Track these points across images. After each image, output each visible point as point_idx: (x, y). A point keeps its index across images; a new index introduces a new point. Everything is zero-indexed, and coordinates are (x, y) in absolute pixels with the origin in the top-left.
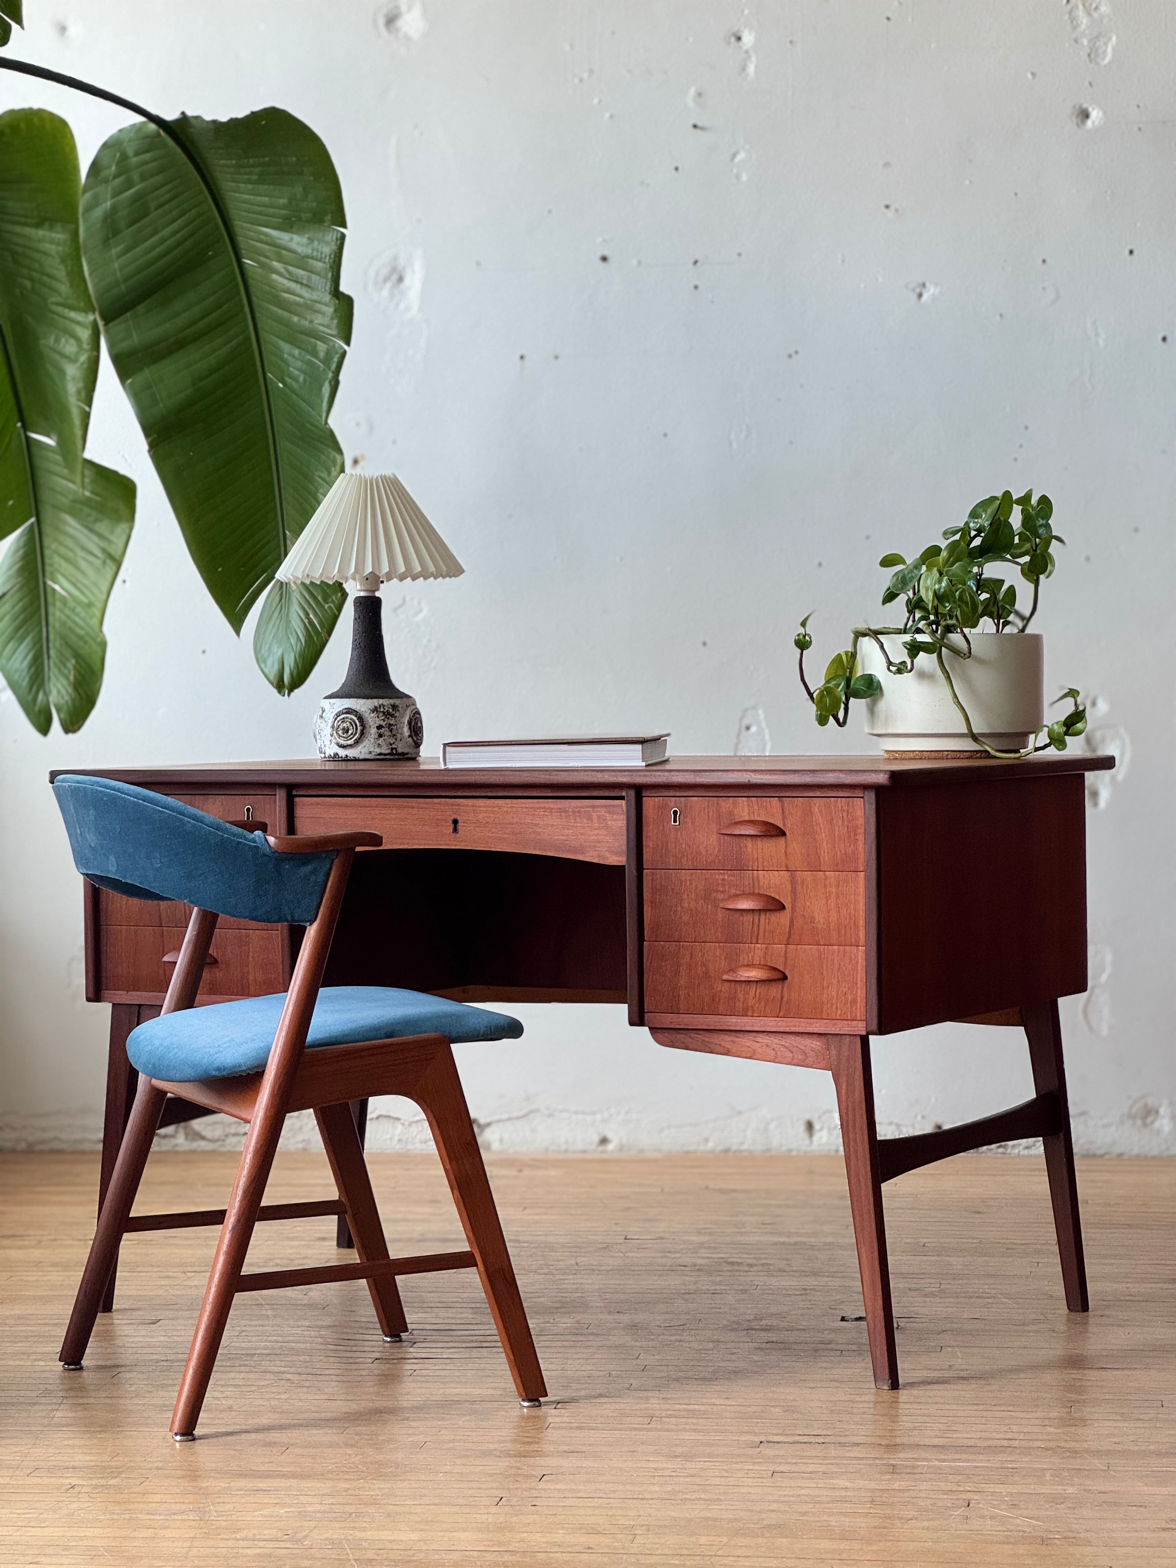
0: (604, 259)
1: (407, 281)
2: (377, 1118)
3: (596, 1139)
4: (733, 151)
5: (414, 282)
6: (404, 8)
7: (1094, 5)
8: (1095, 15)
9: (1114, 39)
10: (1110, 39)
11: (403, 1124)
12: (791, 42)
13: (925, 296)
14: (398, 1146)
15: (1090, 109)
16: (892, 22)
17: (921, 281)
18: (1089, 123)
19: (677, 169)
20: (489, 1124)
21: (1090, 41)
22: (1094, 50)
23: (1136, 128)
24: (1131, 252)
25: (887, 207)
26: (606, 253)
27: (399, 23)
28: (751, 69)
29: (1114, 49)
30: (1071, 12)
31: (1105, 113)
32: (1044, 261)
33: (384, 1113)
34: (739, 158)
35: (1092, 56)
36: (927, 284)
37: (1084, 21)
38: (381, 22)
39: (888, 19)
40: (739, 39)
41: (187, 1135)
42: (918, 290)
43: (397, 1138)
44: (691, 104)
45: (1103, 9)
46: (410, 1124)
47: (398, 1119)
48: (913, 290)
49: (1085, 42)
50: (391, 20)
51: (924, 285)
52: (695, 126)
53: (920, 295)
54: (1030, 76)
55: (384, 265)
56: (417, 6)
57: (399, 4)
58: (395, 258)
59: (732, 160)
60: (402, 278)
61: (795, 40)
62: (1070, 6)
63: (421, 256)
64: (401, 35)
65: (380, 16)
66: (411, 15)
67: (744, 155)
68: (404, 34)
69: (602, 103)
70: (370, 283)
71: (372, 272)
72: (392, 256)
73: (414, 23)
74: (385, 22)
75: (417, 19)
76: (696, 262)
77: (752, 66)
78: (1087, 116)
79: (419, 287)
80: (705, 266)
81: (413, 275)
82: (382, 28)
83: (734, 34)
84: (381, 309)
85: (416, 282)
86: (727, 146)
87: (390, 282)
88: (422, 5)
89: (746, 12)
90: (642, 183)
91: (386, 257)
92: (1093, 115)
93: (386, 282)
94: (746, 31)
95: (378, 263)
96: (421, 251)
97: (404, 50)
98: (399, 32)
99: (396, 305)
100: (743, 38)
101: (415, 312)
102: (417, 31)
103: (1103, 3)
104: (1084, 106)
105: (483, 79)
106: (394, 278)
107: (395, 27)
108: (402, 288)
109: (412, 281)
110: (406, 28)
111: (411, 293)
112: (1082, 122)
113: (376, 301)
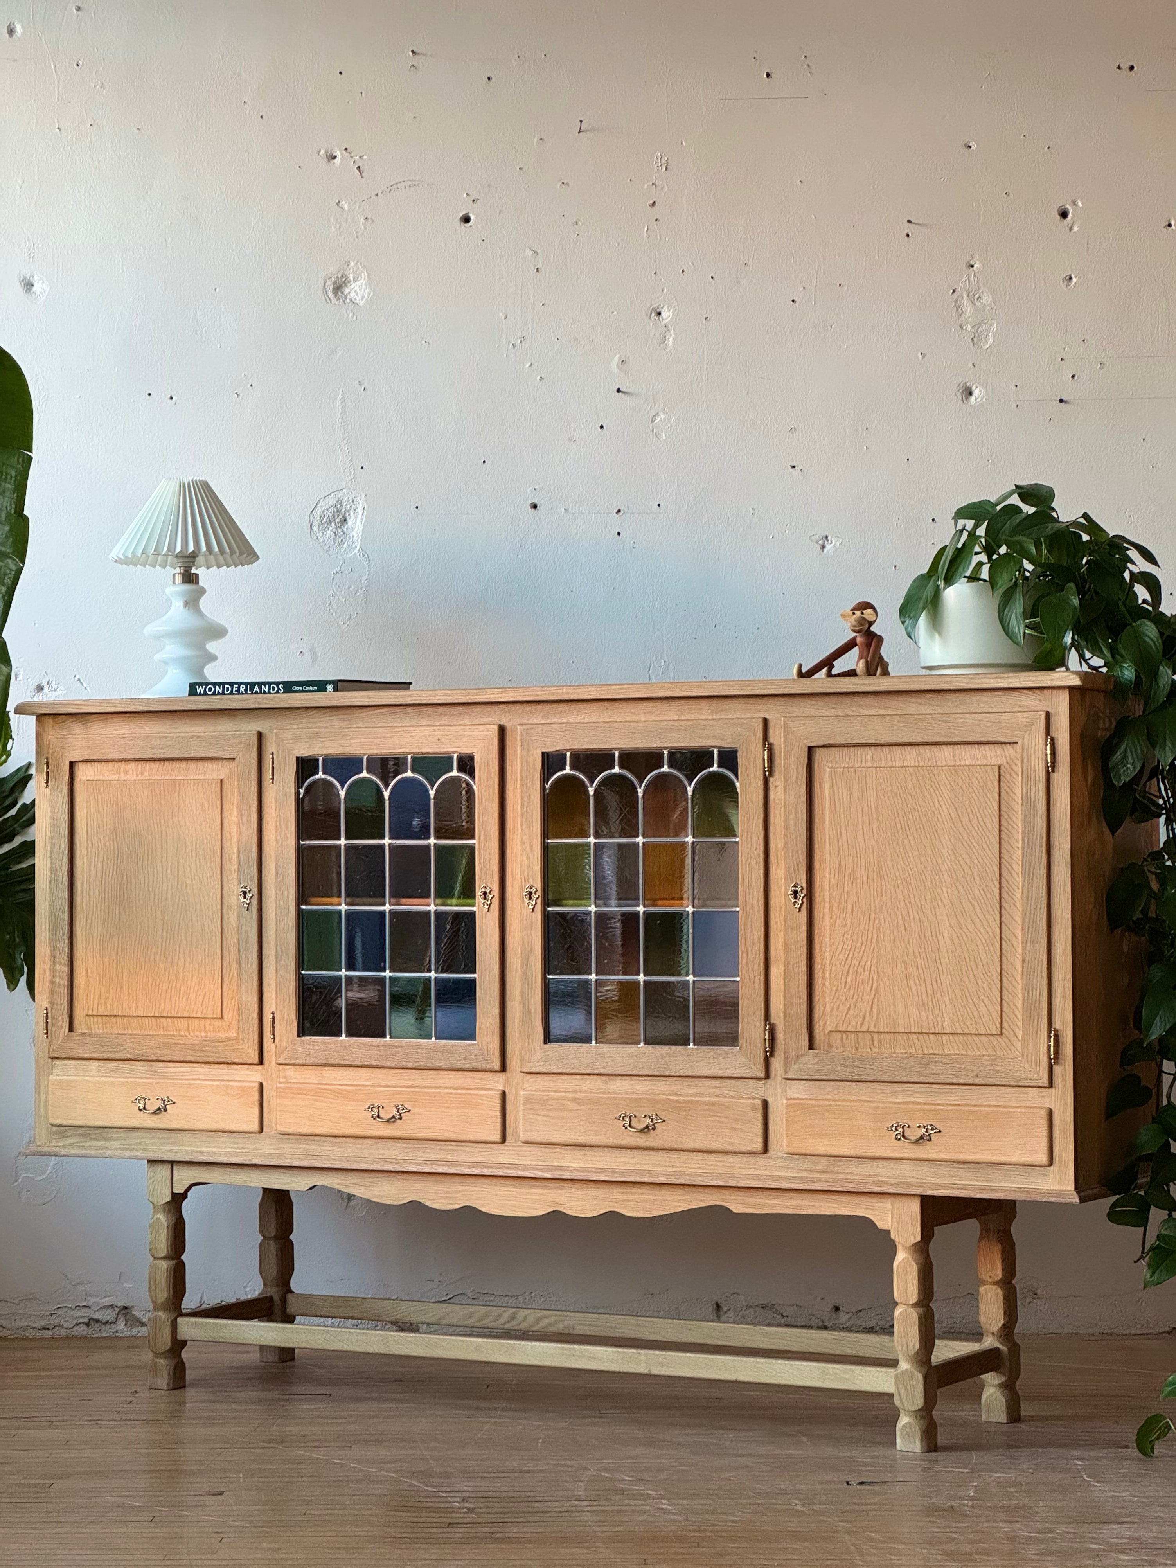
0: (535, 506)
1: (350, 522)
4: (653, 413)
6: (351, 278)
7: (977, 296)
8: (978, 304)
9: (995, 325)
10: (991, 325)
12: (706, 318)
13: (828, 547)
15: (974, 388)
16: (797, 305)
17: (824, 534)
18: (973, 399)
19: (602, 427)
21: (973, 327)
22: (977, 336)
23: (1014, 405)
25: (794, 467)
26: (536, 501)
27: (347, 291)
28: (670, 341)
29: (995, 334)
30: (956, 301)
31: (985, 392)
32: (933, 520)
34: (658, 419)
35: (975, 340)
36: (829, 538)
37: (968, 310)
38: (330, 289)
39: (794, 301)
40: (659, 314)
41: (127, 1321)
42: (821, 542)
44: (616, 370)
45: (985, 299)
48: (817, 542)
49: (969, 328)
50: (338, 288)
51: (827, 537)
52: (619, 390)
53: (823, 547)
54: (920, 357)
55: (328, 510)
56: (364, 275)
57: (347, 273)
58: (340, 501)
59: (652, 421)
60: (345, 520)
61: (709, 317)
62: (955, 295)
63: (363, 500)
64: (348, 301)
65: (328, 283)
66: (358, 283)
67: (663, 417)
68: (351, 300)
69: (533, 367)
70: (316, 524)
71: (317, 513)
72: (336, 499)
73: (360, 290)
74: (334, 288)
75: (364, 287)
76: (619, 511)
77: (671, 339)
78: (971, 394)
79: (361, 528)
80: (628, 515)
81: (356, 517)
82: (331, 295)
83: (654, 310)
84: (326, 548)
85: (358, 523)
86: (648, 408)
87: (333, 525)
88: (368, 275)
89: (665, 291)
90: (570, 439)
91: (331, 500)
92: (976, 392)
93: (331, 523)
94: (665, 308)
95: (323, 505)
96: (364, 496)
97: (351, 314)
98: (346, 298)
99: (339, 545)
100: (663, 313)
101: (356, 551)
102: (363, 297)
103: (985, 293)
104: (968, 384)
105: (423, 342)
106: (338, 520)
107: (342, 293)
108: (345, 529)
109: (355, 523)
110: (353, 295)
111: (354, 533)
112: (967, 399)
113: (321, 540)
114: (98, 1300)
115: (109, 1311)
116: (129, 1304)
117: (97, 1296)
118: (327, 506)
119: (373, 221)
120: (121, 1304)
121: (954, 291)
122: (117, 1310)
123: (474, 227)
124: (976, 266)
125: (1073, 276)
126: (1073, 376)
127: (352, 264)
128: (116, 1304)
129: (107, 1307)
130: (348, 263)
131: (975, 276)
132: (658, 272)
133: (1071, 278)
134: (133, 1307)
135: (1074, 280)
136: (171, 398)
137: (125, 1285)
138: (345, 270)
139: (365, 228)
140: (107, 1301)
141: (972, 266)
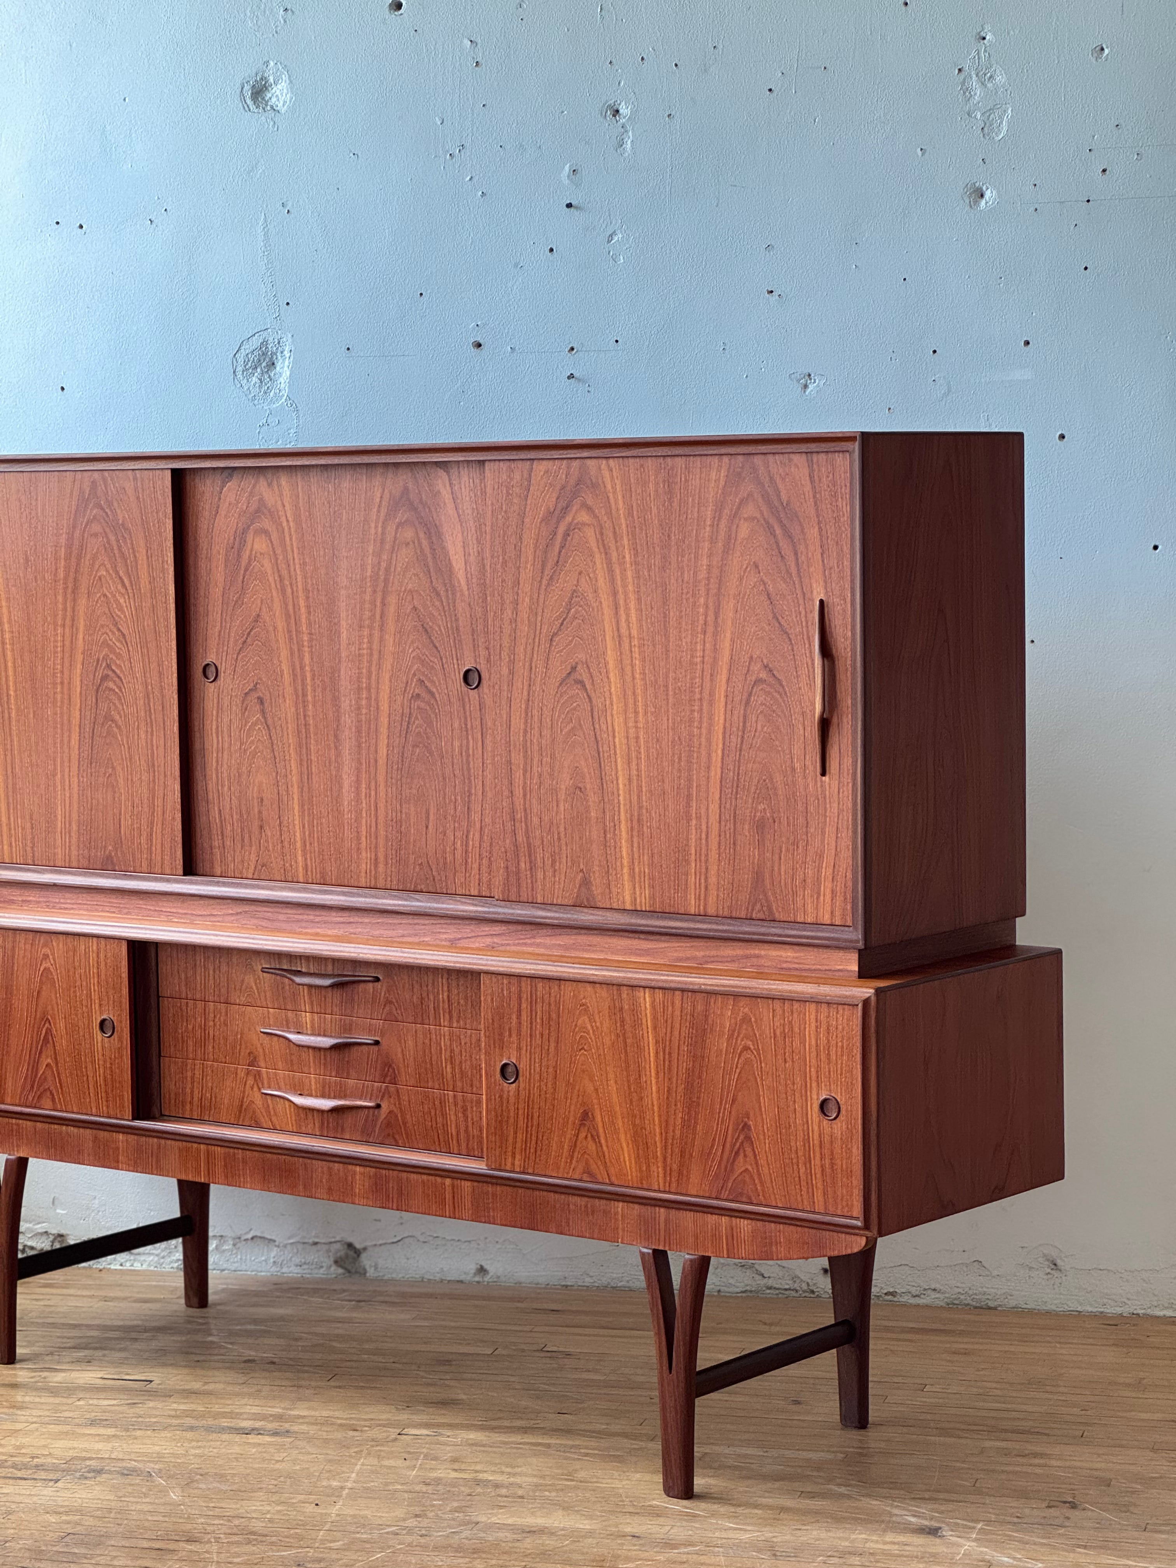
0: (478, 345)
1: (278, 366)
2: (252, 1238)
3: (472, 1267)
4: (609, 232)
5: (284, 369)
6: (272, 80)
7: (988, 75)
8: (990, 85)
9: (1010, 111)
10: (1005, 112)
11: (278, 1246)
12: (670, 115)
13: (811, 387)
14: (274, 1269)
15: (984, 188)
16: (775, 93)
17: (806, 371)
18: (983, 202)
19: (551, 250)
20: (365, 1249)
21: (983, 114)
22: (988, 125)
23: (1033, 209)
24: (1027, 343)
25: (772, 292)
26: (479, 339)
27: (267, 96)
28: (628, 145)
29: (1009, 123)
30: (963, 83)
31: (998, 192)
32: (935, 352)
33: (259, 1234)
34: (616, 239)
35: (986, 129)
36: (813, 376)
37: (978, 93)
38: (248, 94)
39: (770, 90)
40: (615, 112)
42: (802, 381)
43: (272, 1260)
44: (566, 182)
45: (998, 79)
46: (285, 1246)
47: (275, 1241)
48: (798, 381)
49: (979, 115)
50: (258, 93)
51: (809, 375)
52: (569, 206)
53: (806, 386)
54: (919, 153)
55: (252, 352)
56: (285, 77)
57: (266, 75)
58: (265, 343)
59: (609, 242)
60: (273, 364)
61: (673, 113)
62: (962, 76)
63: (290, 340)
64: (269, 108)
65: (247, 87)
66: (279, 86)
67: (620, 236)
68: (272, 107)
69: (475, 180)
70: (240, 369)
71: (241, 357)
72: (261, 341)
73: (282, 94)
74: (252, 94)
75: (285, 91)
76: (572, 349)
77: (629, 142)
78: (982, 196)
79: (288, 373)
80: (581, 354)
81: (284, 360)
82: (249, 101)
83: (610, 107)
84: (250, 397)
85: (286, 368)
86: (604, 226)
87: (259, 370)
88: (290, 77)
89: (622, 84)
90: (516, 265)
91: (256, 342)
92: (988, 194)
93: (256, 368)
94: (623, 103)
95: (247, 348)
96: (290, 336)
97: (272, 123)
98: (267, 105)
99: (265, 393)
100: (621, 111)
101: (283, 400)
102: (285, 102)
103: (998, 72)
104: (977, 185)
105: (352, 155)
106: (264, 364)
107: (263, 99)
108: (272, 375)
109: (283, 368)
110: (274, 100)
111: (281, 379)
112: (976, 203)
113: (246, 388)
114: (31, 1225)
115: (44, 1238)
116: (63, 1232)
117: (30, 1222)
118: (252, 349)
119: (293, 12)
120: (55, 1232)
121: (960, 70)
122: (52, 1238)
123: (405, 15)
124: (988, 38)
125: (1104, 47)
126: (1104, 171)
127: (272, 64)
128: (49, 1231)
129: (42, 1234)
130: (267, 63)
131: (985, 51)
132: (614, 61)
133: (1102, 49)
134: (68, 1235)
135: (1106, 51)
136: (81, 227)
137: (58, 1211)
138: (264, 72)
139: (285, 22)
140: (40, 1228)
141: (984, 38)
